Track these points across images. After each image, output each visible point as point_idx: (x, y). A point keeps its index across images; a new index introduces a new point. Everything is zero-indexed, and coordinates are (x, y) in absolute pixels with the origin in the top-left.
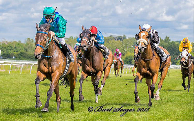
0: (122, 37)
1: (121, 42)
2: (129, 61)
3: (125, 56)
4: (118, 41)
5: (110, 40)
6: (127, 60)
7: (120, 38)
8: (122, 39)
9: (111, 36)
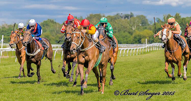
0: (129, 15)
1: (129, 20)
2: (138, 41)
3: (134, 35)
4: (125, 19)
5: (116, 19)
6: (136, 39)
7: (127, 17)
8: (129, 17)
9: (117, 14)
